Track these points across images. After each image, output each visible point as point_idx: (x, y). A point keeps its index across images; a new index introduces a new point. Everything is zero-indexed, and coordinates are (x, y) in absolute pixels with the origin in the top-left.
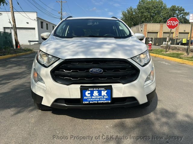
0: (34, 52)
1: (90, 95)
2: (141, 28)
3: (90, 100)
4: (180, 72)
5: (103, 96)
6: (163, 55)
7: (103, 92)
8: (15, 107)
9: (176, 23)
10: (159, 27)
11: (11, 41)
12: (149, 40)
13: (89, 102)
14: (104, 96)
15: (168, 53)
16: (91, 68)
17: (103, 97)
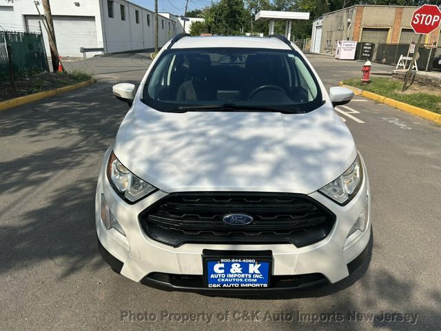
0: (95, 81)
1: (223, 271)
2: (348, 17)
3: (223, 280)
4: (433, 153)
5: (252, 274)
6: (396, 97)
7: (251, 266)
8: (62, 253)
9: (434, 20)
10: (393, 15)
11: (43, 54)
12: (365, 48)
13: (222, 285)
14: (254, 273)
15: (408, 92)
16: (227, 213)
17: (252, 276)
